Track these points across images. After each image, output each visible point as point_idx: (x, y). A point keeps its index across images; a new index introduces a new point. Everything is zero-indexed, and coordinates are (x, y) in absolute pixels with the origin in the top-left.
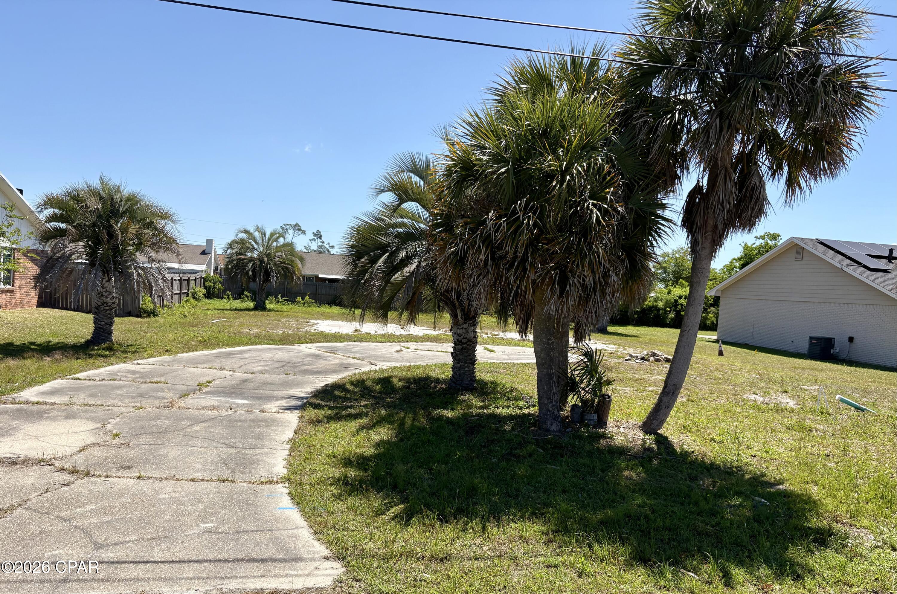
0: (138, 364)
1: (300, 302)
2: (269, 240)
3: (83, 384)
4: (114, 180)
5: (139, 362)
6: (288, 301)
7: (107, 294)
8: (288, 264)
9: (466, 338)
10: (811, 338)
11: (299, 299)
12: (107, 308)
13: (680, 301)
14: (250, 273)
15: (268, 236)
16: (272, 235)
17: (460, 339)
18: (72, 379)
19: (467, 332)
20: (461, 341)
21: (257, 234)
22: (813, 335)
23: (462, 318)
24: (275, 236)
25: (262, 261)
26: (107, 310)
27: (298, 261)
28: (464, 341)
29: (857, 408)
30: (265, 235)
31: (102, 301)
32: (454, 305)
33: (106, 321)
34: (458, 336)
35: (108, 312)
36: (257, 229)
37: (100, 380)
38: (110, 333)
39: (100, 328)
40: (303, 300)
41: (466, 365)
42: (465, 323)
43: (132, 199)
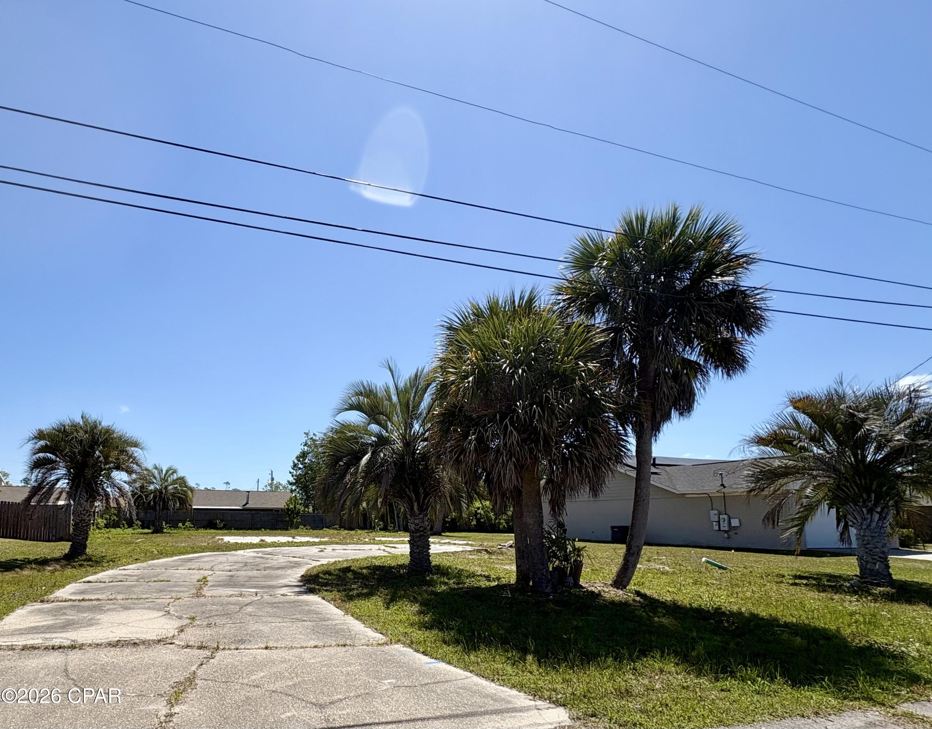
0: (124, 569)
1: (181, 528)
2: (165, 475)
3: (98, 585)
4: (94, 415)
5: (125, 567)
6: (170, 527)
7: (85, 512)
8: (182, 494)
9: (422, 527)
10: (613, 528)
11: (180, 525)
12: (85, 524)
13: (479, 511)
14: (152, 503)
15: (164, 472)
16: (167, 471)
17: (417, 527)
18: (84, 582)
19: (423, 522)
20: (418, 530)
21: (156, 472)
22: (612, 525)
23: (418, 510)
24: (170, 472)
25: (161, 493)
26: (84, 526)
27: (189, 492)
28: (421, 529)
29: (720, 568)
30: (162, 471)
31: (80, 519)
32: (410, 499)
33: (83, 536)
34: (416, 525)
35: (85, 528)
36: (156, 468)
37: (109, 582)
38: (85, 547)
39: (78, 543)
40: (183, 525)
41: (424, 550)
42: (421, 514)
43: (108, 432)
